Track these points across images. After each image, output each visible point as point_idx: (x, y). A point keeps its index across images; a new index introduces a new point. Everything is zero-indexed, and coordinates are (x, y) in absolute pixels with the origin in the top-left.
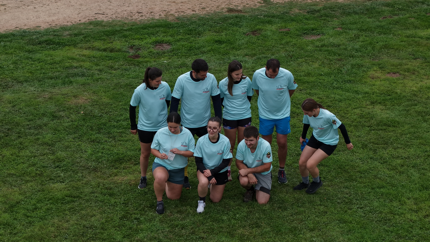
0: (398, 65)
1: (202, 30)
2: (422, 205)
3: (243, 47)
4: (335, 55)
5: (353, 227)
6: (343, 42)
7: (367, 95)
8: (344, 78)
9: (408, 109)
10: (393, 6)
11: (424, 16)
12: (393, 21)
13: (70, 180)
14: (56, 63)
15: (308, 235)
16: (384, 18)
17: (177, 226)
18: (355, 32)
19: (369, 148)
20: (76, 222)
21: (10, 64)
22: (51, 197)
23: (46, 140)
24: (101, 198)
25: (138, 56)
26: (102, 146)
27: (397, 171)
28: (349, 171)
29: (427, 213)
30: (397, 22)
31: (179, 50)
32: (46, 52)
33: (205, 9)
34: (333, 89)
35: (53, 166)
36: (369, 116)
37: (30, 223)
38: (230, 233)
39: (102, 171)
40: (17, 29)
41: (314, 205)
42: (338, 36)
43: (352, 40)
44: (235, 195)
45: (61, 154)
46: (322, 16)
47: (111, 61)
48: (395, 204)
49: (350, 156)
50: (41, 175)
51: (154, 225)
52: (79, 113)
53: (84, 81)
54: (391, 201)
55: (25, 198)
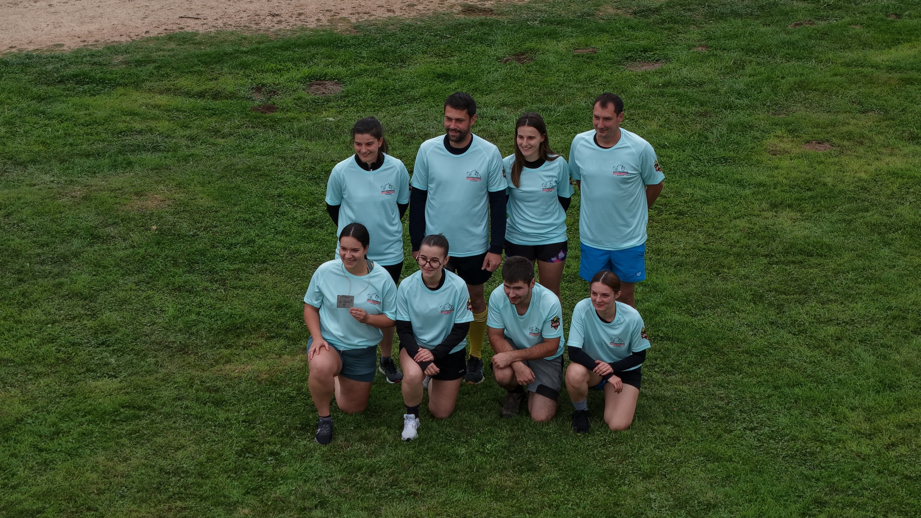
0: (828, 125)
1: (409, 51)
2: (882, 422)
3: (496, 87)
4: (693, 103)
5: (736, 469)
6: (710, 77)
7: (761, 189)
8: (712, 152)
9: (850, 218)
10: (815, 0)
11: (882, 20)
12: (816, 32)
13: (130, 371)
14: (97, 123)
15: (640, 487)
16: (796, 25)
17: (360, 469)
18: (735, 55)
19: (767, 302)
20: (143, 461)
22: (90, 407)
23: (78, 287)
24: (197, 409)
25: (271, 108)
26: (198, 300)
27: (828, 350)
28: (725, 350)
29: (893, 439)
30: (824, 34)
31: (361, 93)
32: (76, 100)
33: (415, 7)
34: (689, 176)
35: (93, 342)
36: (766, 234)
37: (45, 463)
38: (472, 482)
39: (197, 353)
40: (14, 50)
41: (651, 423)
42: (698, 64)
43: (729, 71)
44: (483, 403)
45: (110, 317)
46: (663, 22)
47: (214, 119)
48: (824, 420)
49: (728, 318)
50: (67, 361)
51: (311, 467)
52: (147, 230)
53: (157, 160)
54: (816, 415)
55: (34, 410)
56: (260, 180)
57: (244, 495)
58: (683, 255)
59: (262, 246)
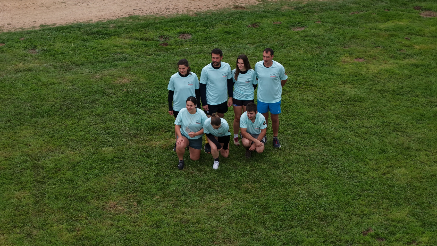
0: (363, 52)
1: (215, 23)
2: (381, 165)
3: (246, 37)
4: (315, 43)
5: (329, 182)
6: (321, 33)
7: (339, 76)
8: (322, 62)
9: (371, 87)
10: (359, 4)
11: (383, 12)
12: (359, 16)
13: (117, 144)
14: (105, 50)
15: (296, 189)
16: (352, 13)
17: (198, 181)
18: (330, 25)
19: (341, 119)
20: (122, 178)
21: (70, 51)
22: (103, 158)
23: (98, 112)
24: (141, 159)
25: (166, 44)
26: (141, 117)
27: (362, 138)
28: (326, 137)
29: (385, 172)
30: (363, 17)
31: (198, 39)
32: (97, 41)
33: (217, 6)
34: (314, 71)
35: (104, 133)
36: (341, 93)
37: (88, 179)
38: (237, 187)
39: (140, 137)
40: (75, 22)
41: (300, 165)
42: (317, 28)
43: (328, 31)
44: (241, 157)
45: (110, 124)
46: (305, 12)
47: (146, 48)
48: (361, 164)
49: (327, 125)
50: (95, 140)
51: (181, 181)
52: (123, 91)
53: (126, 64)
54: (358, 162)
55: (83, 159)
56: (162, 72)
57: (157, 191)
58: (311, 101)
59: (163, 97)
